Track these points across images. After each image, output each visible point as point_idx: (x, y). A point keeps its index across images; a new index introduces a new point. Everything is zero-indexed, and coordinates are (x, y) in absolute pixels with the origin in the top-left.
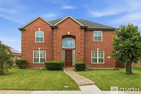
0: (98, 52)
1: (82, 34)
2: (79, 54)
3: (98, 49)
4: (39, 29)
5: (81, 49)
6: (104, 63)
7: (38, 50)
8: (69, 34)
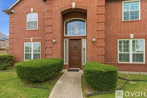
0: (131, 41)
1: (101, 4)
2: (94, 46)
3: (132, 36)
4: (32, 10)
5: (98, 34)
6: (144, 62)
7: (30, 42)
8: (74, 6)
